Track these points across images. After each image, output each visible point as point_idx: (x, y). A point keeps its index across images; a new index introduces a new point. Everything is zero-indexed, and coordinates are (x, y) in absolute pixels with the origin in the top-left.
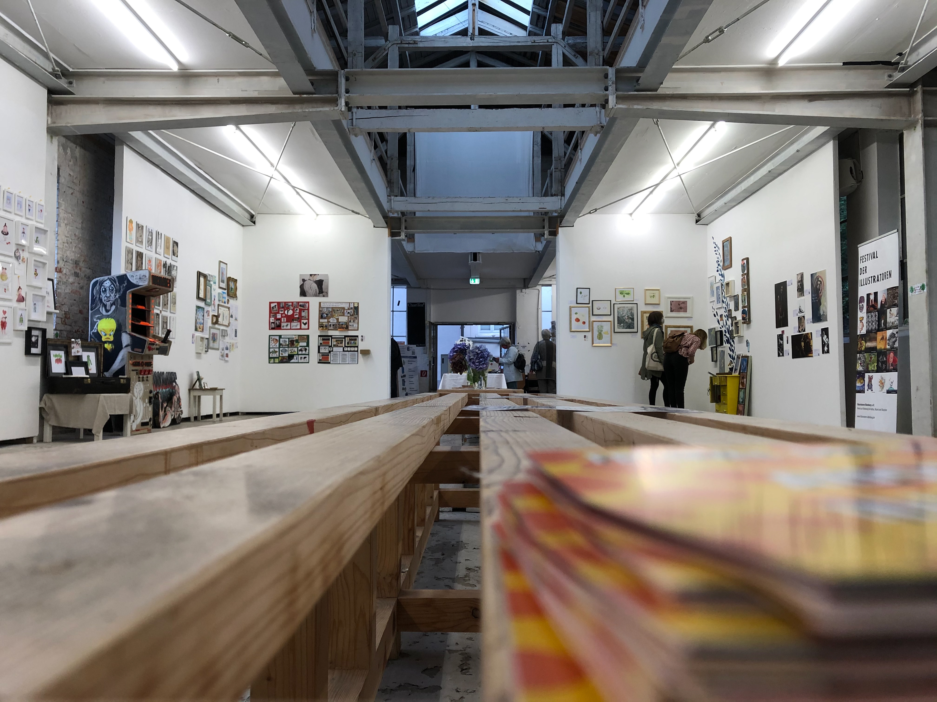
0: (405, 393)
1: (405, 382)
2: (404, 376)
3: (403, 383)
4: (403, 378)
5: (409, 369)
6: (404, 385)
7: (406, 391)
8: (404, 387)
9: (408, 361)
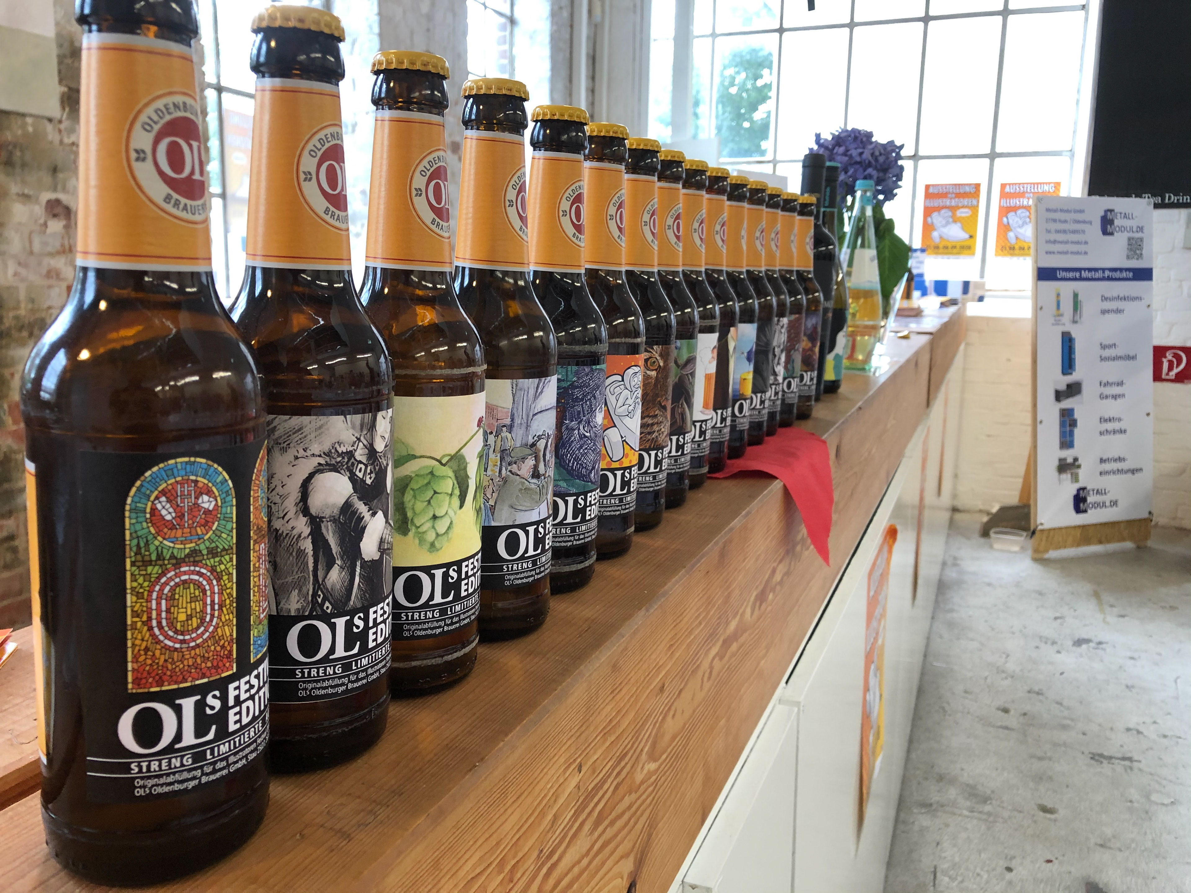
0: (1072, 490)
1: (1073, 423)
2: (1074, 389)
3: (1063, 434)
4: (1067, 404)
5: (1103, 347)
6: (1067, 442)
7: (1075, 478)
8: (1068, 455)
9: (1104, 299)
